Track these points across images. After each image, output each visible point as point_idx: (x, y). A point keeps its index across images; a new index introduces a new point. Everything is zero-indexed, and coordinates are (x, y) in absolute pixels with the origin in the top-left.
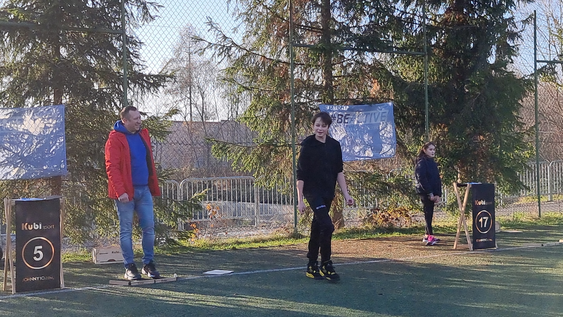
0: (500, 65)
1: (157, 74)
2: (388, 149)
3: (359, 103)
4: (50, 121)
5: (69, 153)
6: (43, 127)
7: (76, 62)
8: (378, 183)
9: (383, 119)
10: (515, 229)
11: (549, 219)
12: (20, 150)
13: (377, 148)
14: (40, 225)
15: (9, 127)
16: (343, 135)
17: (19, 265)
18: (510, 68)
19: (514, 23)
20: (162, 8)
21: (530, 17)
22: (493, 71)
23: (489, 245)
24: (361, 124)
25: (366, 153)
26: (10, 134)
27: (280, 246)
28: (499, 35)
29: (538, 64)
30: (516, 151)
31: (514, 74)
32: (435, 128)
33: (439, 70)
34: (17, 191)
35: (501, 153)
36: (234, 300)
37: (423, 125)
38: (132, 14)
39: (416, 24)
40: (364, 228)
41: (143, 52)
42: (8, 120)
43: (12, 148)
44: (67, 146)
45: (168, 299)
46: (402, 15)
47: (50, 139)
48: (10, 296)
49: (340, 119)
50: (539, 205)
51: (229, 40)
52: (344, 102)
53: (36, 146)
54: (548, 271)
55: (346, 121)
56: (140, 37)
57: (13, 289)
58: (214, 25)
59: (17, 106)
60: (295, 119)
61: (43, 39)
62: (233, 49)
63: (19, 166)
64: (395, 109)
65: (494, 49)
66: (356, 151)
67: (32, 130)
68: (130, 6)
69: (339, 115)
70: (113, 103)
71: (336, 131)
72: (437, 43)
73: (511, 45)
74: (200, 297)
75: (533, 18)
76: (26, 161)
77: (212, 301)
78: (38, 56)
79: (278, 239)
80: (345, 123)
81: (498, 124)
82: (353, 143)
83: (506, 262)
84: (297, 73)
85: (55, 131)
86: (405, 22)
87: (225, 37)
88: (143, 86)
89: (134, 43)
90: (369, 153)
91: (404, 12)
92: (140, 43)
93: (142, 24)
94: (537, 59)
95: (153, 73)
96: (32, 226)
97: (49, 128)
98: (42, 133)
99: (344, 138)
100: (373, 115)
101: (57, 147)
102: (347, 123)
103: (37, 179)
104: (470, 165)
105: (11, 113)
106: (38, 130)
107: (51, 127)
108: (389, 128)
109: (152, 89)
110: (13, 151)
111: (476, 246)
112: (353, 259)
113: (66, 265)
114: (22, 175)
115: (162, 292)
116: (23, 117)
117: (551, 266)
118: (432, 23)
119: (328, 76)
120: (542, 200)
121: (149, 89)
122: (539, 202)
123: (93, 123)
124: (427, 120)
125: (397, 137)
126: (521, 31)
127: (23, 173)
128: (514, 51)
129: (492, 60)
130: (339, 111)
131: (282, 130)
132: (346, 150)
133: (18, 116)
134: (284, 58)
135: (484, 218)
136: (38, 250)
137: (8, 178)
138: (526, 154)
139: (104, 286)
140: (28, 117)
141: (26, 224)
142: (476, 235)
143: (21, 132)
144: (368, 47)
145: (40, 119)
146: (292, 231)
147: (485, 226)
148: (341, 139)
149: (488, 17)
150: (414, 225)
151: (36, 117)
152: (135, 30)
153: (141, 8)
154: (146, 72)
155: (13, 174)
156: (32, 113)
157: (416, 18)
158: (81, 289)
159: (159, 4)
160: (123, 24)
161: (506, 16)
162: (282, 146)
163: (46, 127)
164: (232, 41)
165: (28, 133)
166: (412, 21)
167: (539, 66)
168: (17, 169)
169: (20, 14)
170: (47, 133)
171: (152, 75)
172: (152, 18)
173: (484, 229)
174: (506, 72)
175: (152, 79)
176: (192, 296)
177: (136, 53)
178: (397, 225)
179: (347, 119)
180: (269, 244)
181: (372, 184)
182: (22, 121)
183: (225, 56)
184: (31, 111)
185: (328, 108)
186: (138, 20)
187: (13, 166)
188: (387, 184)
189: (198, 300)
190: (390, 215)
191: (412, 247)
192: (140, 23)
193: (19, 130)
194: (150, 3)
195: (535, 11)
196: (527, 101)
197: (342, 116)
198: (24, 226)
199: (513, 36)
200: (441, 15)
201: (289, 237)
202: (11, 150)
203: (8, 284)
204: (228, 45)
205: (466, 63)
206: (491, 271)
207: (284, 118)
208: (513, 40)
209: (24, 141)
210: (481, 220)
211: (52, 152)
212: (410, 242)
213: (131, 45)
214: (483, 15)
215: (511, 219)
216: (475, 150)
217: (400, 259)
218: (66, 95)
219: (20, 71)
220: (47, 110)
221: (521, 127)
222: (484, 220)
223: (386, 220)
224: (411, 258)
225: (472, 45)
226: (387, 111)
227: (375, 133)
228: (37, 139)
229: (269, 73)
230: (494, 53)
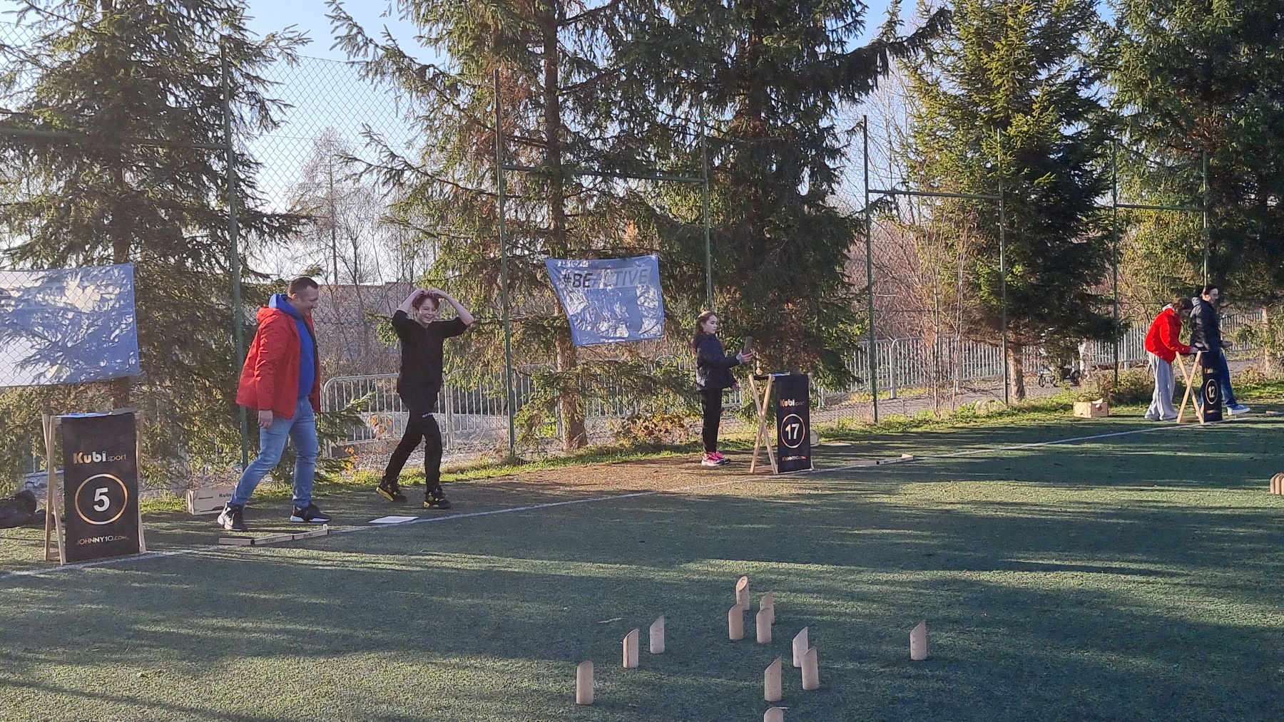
0: (816, 196)
1: (285, 212)
2: (651, 326)
3: (607, 257)
4: (110, 289)
5: (142, 340)
6: (99, 298)
7: (150, 194)
8: (637, 377)
9: (643, 280)
10: (840, 440)
11: (889, 425)
12: (60, 336)
13: (635, 325)
14: (104, 455)
15: (41, 300)
16: (582, 306)
17: (70, 520)
18: (831, 201)
19: (834, 134)
20: (291, 108)
21: (859, 125)
22: (806, 207)
23: (801, 466)
24: (609, 288)
25: (618, 332)
26: (43, 311)
27: (489, 477)
28: (814, 153)
29: (870, 194)
30: (841, 326)
31: (838, 210)
32: (721, 292)
33: (726, 205)
34: (56, 403)
35: (819, 329)
36: (420, 560)
37: (703, 289)
38: (242, 118)
39: (690, 134)
40: (617, 445)
41: (261, 178)
42: (39, 290)
43: (46, 334)
44: (140, 328)
45: (316, 562)
46: (670, 120)
47: (110, 319)
48: (57, 568)
49: (577, 280)
50: (875, 405)
51: (400, 159)
52: (583, 254)
53: (87, 329)
54: (885, 499)
55: (587, 284)
56: (257, 155)
57: (62, 558)
58: (375, 137)
59: (53, 266)
60: (508, 281)
61: (95, 158)
62: (407, 174)
63: (59, 362)
64: (661, 265)
65: (806, 172)
66: (603, 329)
67: (79, 305)
68: (238, 104)
69: (575, 275)
70: (213, 260)
71: (571, 299)
72: (723, 163)
73: (831, 166)
74: (367, 557)
75: (863, 126)
76: (71, 354)
77: (386, 562)
78: (87, 185)
79: (485, 467)
80: (584, 286)
81: (815, 287)
82: (599, 318)
83: (825, 489)
84: (511, 211)
85: (117, 306)
86: (674, 131)
87: (393, 156)
88: (262, 233)
89: (247, 164)
90: (623, 332)
91: (672, 117)
92: (257, 164)
93: (259, 133)
94: (870, 188)
95: (278, 211)
96: (90, 456)
97: (108, 300)
98: (96, 309)
99: (584, 310)
100: (628, 275)
101: (122, 331)
102: (588, 286)
103: (90, 383)
104: (774, 348)
105: (43, 277)
106: (90, 305)
107: (111, 299)
108: (651, 293)
109: (278, 236)
110: (49, 338)
111: (783, 468)
112: (602, 492)
113: (146, 518)
114: (64, 377)
115: (305, 553)
116: (65, 284)
117: (889, 492)
118: (714, 133)
119: (558, 214)
120: (878, 397)
121: (272, 236)
122: (875, 400)
123: (182, 292)
124: (709, 280)
125: (666, 307)
126: (846, 146)
127: (66, 373)
128: (836, 176)
129: (804, 189)
130: (576, 268)
131: (487, 299)
132: (586, 327)
133: (55, 282)
134: (487, 185)
135: (793, 425)
136: (101, 494)
137: (42, 383)
138: (855, 329)
139: (212, 548)
140: (72, 284)
141: (81, 454)
142: (782, 451)
143: (62, 309)
144: (618, 171)
145: (93, 287)
146: (505, 454)
147: (795, 437)
148: (579, 311)
149: (798, 124)
150: (693, 440)
151: (86, 284)
152: (247, 143)
153: (256, 109)
154: (267, 210)
155: (49, 375)
156: (79, 277)
157: (691, 125)
158: (173, 553)
159: (286, 103)
160: (228, 134)
161: (824, 123)
162: (489, 323)
163: (103, 300)
164: (405, 162)
165: (74, 309)
166: (683, 131)
167: (873, 197)
168: (55, 368)
169: (55, 118)
170: (106, 309)
171: (278, 215)
172: (276, 125)
173: (792, 442)
174: (825, 207)
175: (278, 220)
176: (354, 557)
177: (251, 180)
178: (667, 440)
179: (589, 280)
180: (471, 475)
181: (629, 379)
182: (62, 290)
183: (394, 185)
184: (77, 274)
185: (559, 265)
186: (251, 127)
187: (48, 363)
188: (650, 379)
189: (363, 562)
190: (656, 426)
191: (689, 471)
192: (256, 133)
193: (58, 305)
194: (271, 101)
195: (865, 117)
196: (856, 250)
197: (581, 275)
198: (78, 458)
199: (834, 153)
200: (728, 122)
201: (503, 464)
202: (45, 338)
203: (52, 550)
204: (398, 168)
205: (766, 194)
206: (804, 502)
207: (491, 280)
208: (834, 158)
209: (68, 322)
210: (788, 428)
211: (114, 338)
212: (687, 465)
213: (241, 167)
214: (789, 122)
215: (834, 427)
216: (781, 325)
217: (672, 490)
218: (136, 248)
219: (57, 209)
220: (104, 271)
221: (848, 289)
222: (793, 429)
223: (651, 433)
224: (687, 489)
225: (774, 167)
226: (649, 268)
227: (630, 301)
228: (88, 319)
229: (465, 210)
230: (807, 179)
